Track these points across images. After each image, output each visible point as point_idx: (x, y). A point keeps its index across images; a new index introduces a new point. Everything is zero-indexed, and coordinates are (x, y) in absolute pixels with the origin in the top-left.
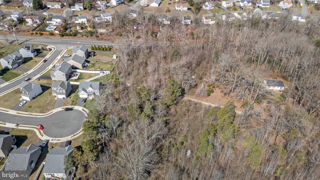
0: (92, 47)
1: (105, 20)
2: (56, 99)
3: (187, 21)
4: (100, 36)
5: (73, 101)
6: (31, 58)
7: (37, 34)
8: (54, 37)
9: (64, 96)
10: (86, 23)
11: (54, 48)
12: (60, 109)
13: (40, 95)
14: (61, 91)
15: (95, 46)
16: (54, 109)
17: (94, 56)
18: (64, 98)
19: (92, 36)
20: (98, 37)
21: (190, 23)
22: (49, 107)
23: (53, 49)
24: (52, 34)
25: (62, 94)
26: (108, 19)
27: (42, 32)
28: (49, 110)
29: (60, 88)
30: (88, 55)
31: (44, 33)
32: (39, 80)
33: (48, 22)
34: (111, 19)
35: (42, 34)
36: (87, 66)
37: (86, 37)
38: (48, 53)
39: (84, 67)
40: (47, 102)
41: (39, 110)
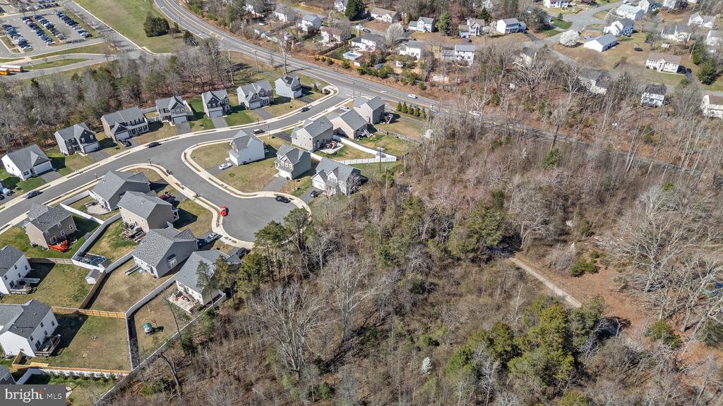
0: (400, 105)
1: (459, 59)
2: (276, 175)
3: (654, 96)
4: (429, 87)
5: (299, 189)
6: (288, 100)
7: (324, 60)
8: (348, 72)
9: (289, 175)
10: (418, 57)
11: (335, 92)
12: (271, 194)
13: (257, 161)
14: (287, 164)
15: (405, 104)
16: (263, 190)
17: (390, 123)
18: (288, 179)
19: (414, 84)
20: (424, 88)
21: (660, 103)
22: (256, 186)
23: (332, 92)
24: (347, 66)
25: (287, 170)
26: (466, 58)
27: (333, 60)
28: (254, 189)
29: (286, 158)
30: (381, 116)
31: (336, 61)
32: (273, 137)
33: (353, 44)
34: (472, 58)
35: (331, 63)
36: (365, 136)
37: (402, 84)
38: (320, 97)
39: (359, 136)
40: (260, 176)
41: (240, 184)
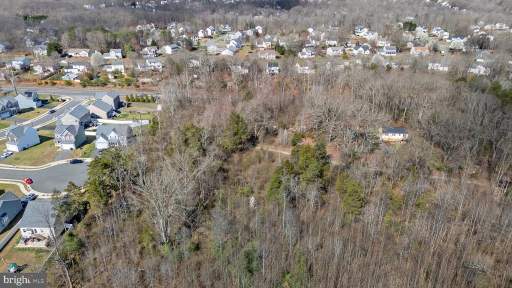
0: (127, 97)
1: (153, 68)
2: (59, 150)
3: (273, 68)
4: (141, 85)
5: (85, 153)
6: (32, 109)
7: (47, 83)
8: (72, 88)
9: (73, 146)
10: (123, 71)
11: (70, 99)
12: (64, 162)
13: (35, 146)
14: (68, 137)
15: (131, 96)
16: (53, 161)
17: (128, 107)
18: (72, 149)
19: (129, 85)
20: (138, 86)
21: (277, 72)
22: (45, 160)
23: (67, 100)
24: (69, 83)
25: (70, 142)
26: (157, 67)
27: (55, 81)
28: (45, 163)
29: (67, 132)
30: (119, 105)
31: (58, 82)
32: (38, 130)
33: (66, 70)
34: (161, 67)
35: (54, 84)
36: (115, 116)
37: (120, 87)
38: (59, 104)
39: (110, 116)
40: (45, 154)
41: (30, 162)
